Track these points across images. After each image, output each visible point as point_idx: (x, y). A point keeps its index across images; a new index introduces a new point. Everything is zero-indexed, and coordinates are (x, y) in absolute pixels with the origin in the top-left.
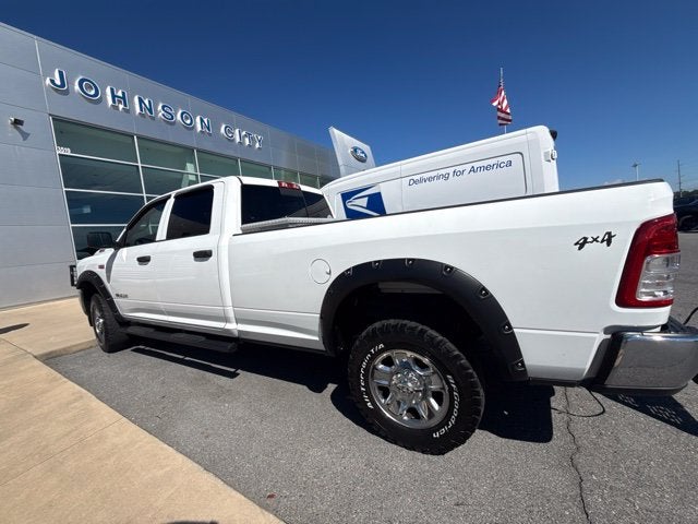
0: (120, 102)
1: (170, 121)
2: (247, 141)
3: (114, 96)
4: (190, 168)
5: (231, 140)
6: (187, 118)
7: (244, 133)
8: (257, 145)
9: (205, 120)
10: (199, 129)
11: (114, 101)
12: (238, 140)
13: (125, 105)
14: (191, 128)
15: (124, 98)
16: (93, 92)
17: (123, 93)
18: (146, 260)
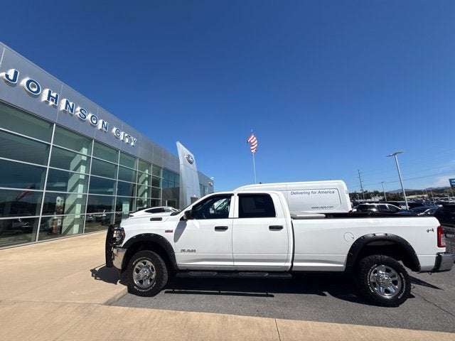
0: (53, 100)
1: (82, 119)
2: (127, 141)
3: (49, 95)
4: (85, 151)
5: (117, 138)
6: (94, 120)
7: (126, 135)
8: (132, 144)
9: (105, 123)
10: (100, 127)
11: (49, 99)
12: (122, 138)
13: (56, 103)
14: (94, 126)
15: (56, 98)
16: (35, 90)
17: (57, 96)
18: (224, 228)
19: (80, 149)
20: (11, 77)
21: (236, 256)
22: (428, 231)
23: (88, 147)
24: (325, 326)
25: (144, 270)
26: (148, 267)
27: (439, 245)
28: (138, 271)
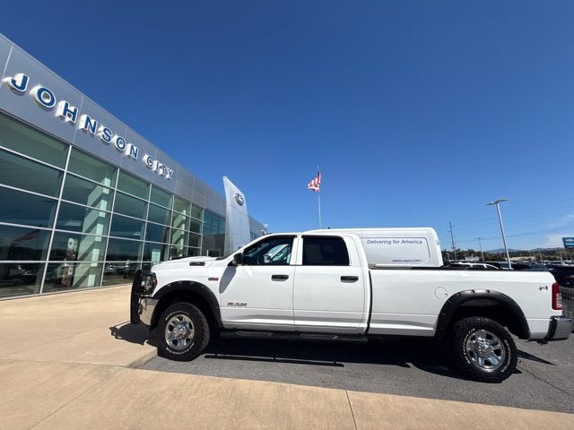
0: (69, 116)
1: (106, 142)
2: (161, 172)
3: (66, 109)
4: (107, 182)
5: (149, 168)
6: (121, 143)
7: (160, 165)
8: (168, 176)
9: (135, 148)
10: (128, 153)
11: (65, 114)
12: (155, 169)
13: (74, 119)
14: (121, 151)
15: (74, 114)
16: (48, 101)
17: (75, 110)
18: (284, 278)
19: (101, 180)
20: (19, 84)
21: (298, 312)
22: (541, 289)
23: (112, 178)
24: (410, 401)
25: (180, 327)
26: (185, 324)
27: (554, 307)
28: (171, 328)
